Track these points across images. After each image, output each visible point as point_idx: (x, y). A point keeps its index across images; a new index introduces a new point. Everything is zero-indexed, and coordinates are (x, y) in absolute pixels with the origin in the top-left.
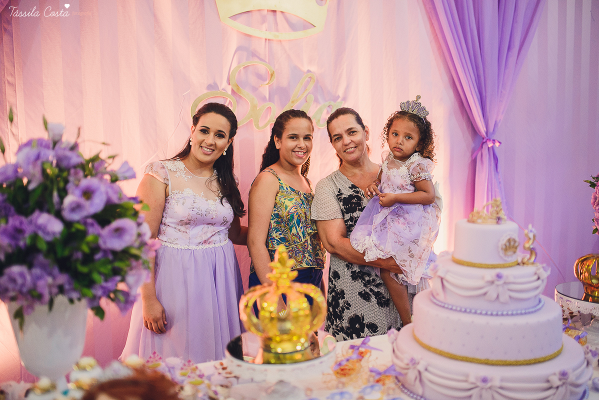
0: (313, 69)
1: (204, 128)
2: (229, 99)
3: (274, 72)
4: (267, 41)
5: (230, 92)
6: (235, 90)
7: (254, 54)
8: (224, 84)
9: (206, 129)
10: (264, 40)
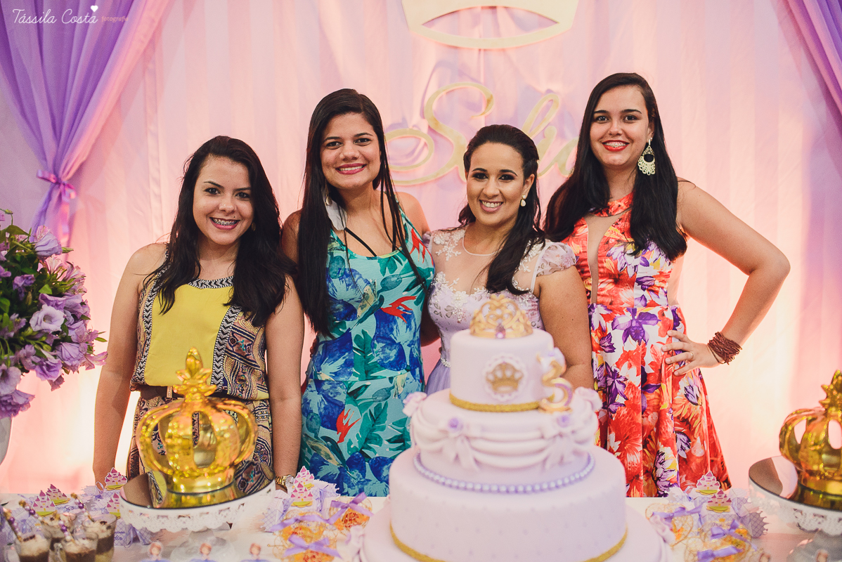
0: (556, 87)
1: (478, 171)
2: (423, 140)
3: (492, 97)
4: (482, 52)
5: (425, 130)
6: (432, 127)
7: (462, 73)
8: (416, 118)
9: (482, 172)
10: (476, 52)
